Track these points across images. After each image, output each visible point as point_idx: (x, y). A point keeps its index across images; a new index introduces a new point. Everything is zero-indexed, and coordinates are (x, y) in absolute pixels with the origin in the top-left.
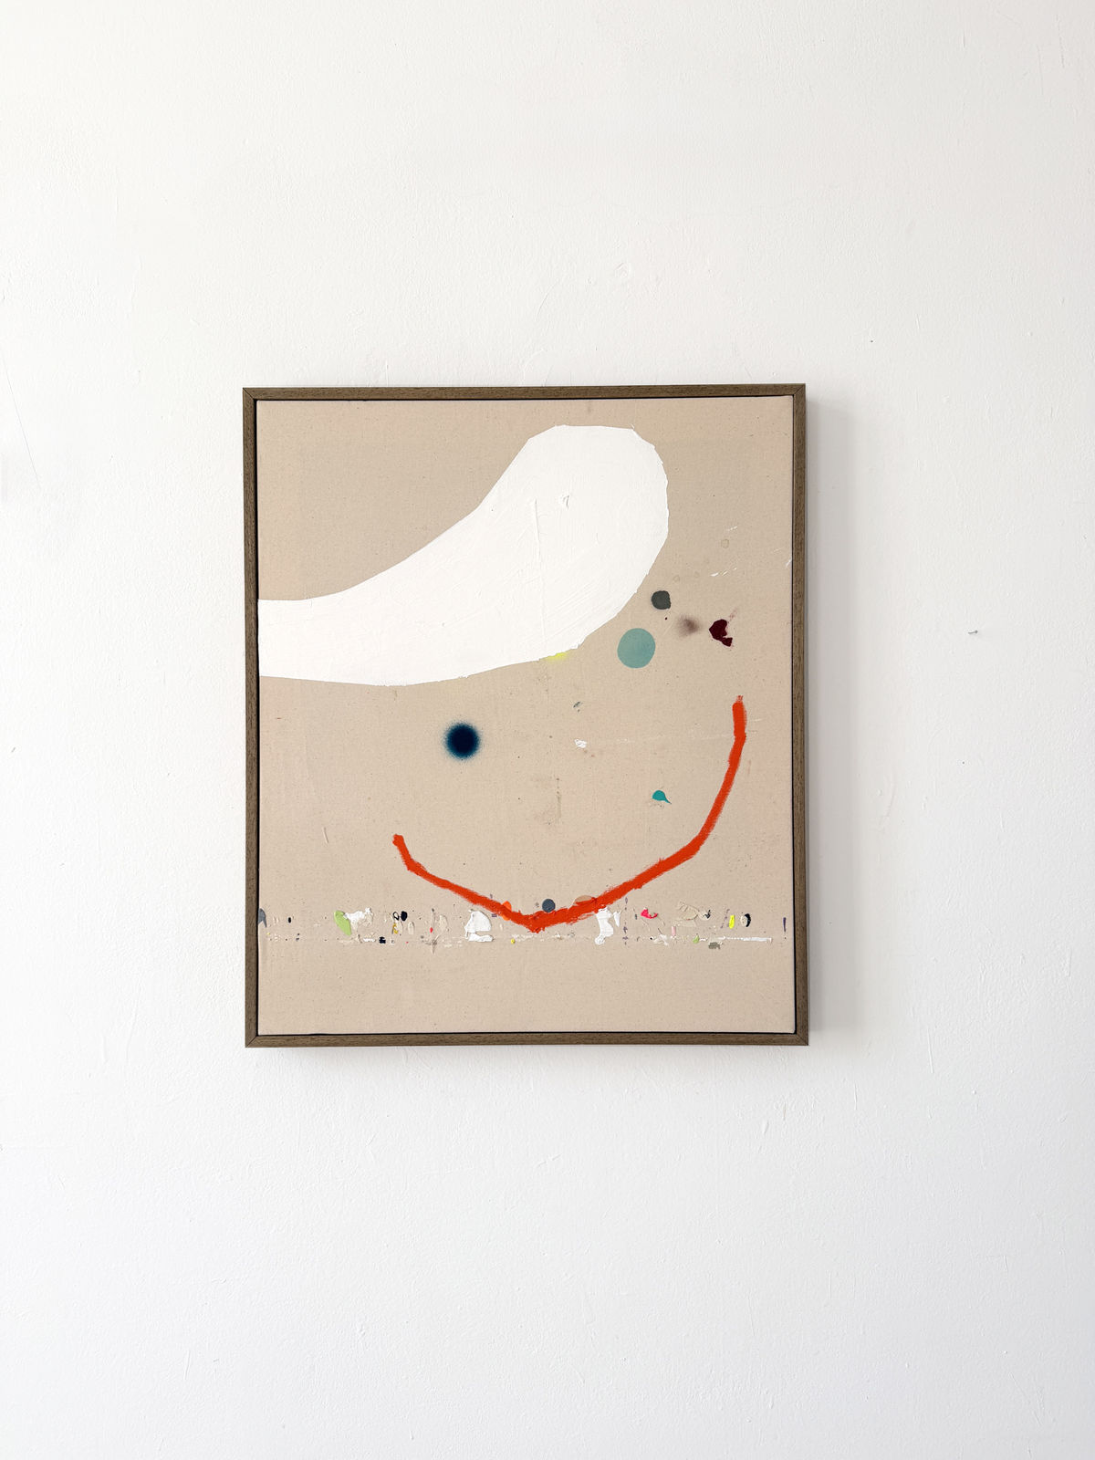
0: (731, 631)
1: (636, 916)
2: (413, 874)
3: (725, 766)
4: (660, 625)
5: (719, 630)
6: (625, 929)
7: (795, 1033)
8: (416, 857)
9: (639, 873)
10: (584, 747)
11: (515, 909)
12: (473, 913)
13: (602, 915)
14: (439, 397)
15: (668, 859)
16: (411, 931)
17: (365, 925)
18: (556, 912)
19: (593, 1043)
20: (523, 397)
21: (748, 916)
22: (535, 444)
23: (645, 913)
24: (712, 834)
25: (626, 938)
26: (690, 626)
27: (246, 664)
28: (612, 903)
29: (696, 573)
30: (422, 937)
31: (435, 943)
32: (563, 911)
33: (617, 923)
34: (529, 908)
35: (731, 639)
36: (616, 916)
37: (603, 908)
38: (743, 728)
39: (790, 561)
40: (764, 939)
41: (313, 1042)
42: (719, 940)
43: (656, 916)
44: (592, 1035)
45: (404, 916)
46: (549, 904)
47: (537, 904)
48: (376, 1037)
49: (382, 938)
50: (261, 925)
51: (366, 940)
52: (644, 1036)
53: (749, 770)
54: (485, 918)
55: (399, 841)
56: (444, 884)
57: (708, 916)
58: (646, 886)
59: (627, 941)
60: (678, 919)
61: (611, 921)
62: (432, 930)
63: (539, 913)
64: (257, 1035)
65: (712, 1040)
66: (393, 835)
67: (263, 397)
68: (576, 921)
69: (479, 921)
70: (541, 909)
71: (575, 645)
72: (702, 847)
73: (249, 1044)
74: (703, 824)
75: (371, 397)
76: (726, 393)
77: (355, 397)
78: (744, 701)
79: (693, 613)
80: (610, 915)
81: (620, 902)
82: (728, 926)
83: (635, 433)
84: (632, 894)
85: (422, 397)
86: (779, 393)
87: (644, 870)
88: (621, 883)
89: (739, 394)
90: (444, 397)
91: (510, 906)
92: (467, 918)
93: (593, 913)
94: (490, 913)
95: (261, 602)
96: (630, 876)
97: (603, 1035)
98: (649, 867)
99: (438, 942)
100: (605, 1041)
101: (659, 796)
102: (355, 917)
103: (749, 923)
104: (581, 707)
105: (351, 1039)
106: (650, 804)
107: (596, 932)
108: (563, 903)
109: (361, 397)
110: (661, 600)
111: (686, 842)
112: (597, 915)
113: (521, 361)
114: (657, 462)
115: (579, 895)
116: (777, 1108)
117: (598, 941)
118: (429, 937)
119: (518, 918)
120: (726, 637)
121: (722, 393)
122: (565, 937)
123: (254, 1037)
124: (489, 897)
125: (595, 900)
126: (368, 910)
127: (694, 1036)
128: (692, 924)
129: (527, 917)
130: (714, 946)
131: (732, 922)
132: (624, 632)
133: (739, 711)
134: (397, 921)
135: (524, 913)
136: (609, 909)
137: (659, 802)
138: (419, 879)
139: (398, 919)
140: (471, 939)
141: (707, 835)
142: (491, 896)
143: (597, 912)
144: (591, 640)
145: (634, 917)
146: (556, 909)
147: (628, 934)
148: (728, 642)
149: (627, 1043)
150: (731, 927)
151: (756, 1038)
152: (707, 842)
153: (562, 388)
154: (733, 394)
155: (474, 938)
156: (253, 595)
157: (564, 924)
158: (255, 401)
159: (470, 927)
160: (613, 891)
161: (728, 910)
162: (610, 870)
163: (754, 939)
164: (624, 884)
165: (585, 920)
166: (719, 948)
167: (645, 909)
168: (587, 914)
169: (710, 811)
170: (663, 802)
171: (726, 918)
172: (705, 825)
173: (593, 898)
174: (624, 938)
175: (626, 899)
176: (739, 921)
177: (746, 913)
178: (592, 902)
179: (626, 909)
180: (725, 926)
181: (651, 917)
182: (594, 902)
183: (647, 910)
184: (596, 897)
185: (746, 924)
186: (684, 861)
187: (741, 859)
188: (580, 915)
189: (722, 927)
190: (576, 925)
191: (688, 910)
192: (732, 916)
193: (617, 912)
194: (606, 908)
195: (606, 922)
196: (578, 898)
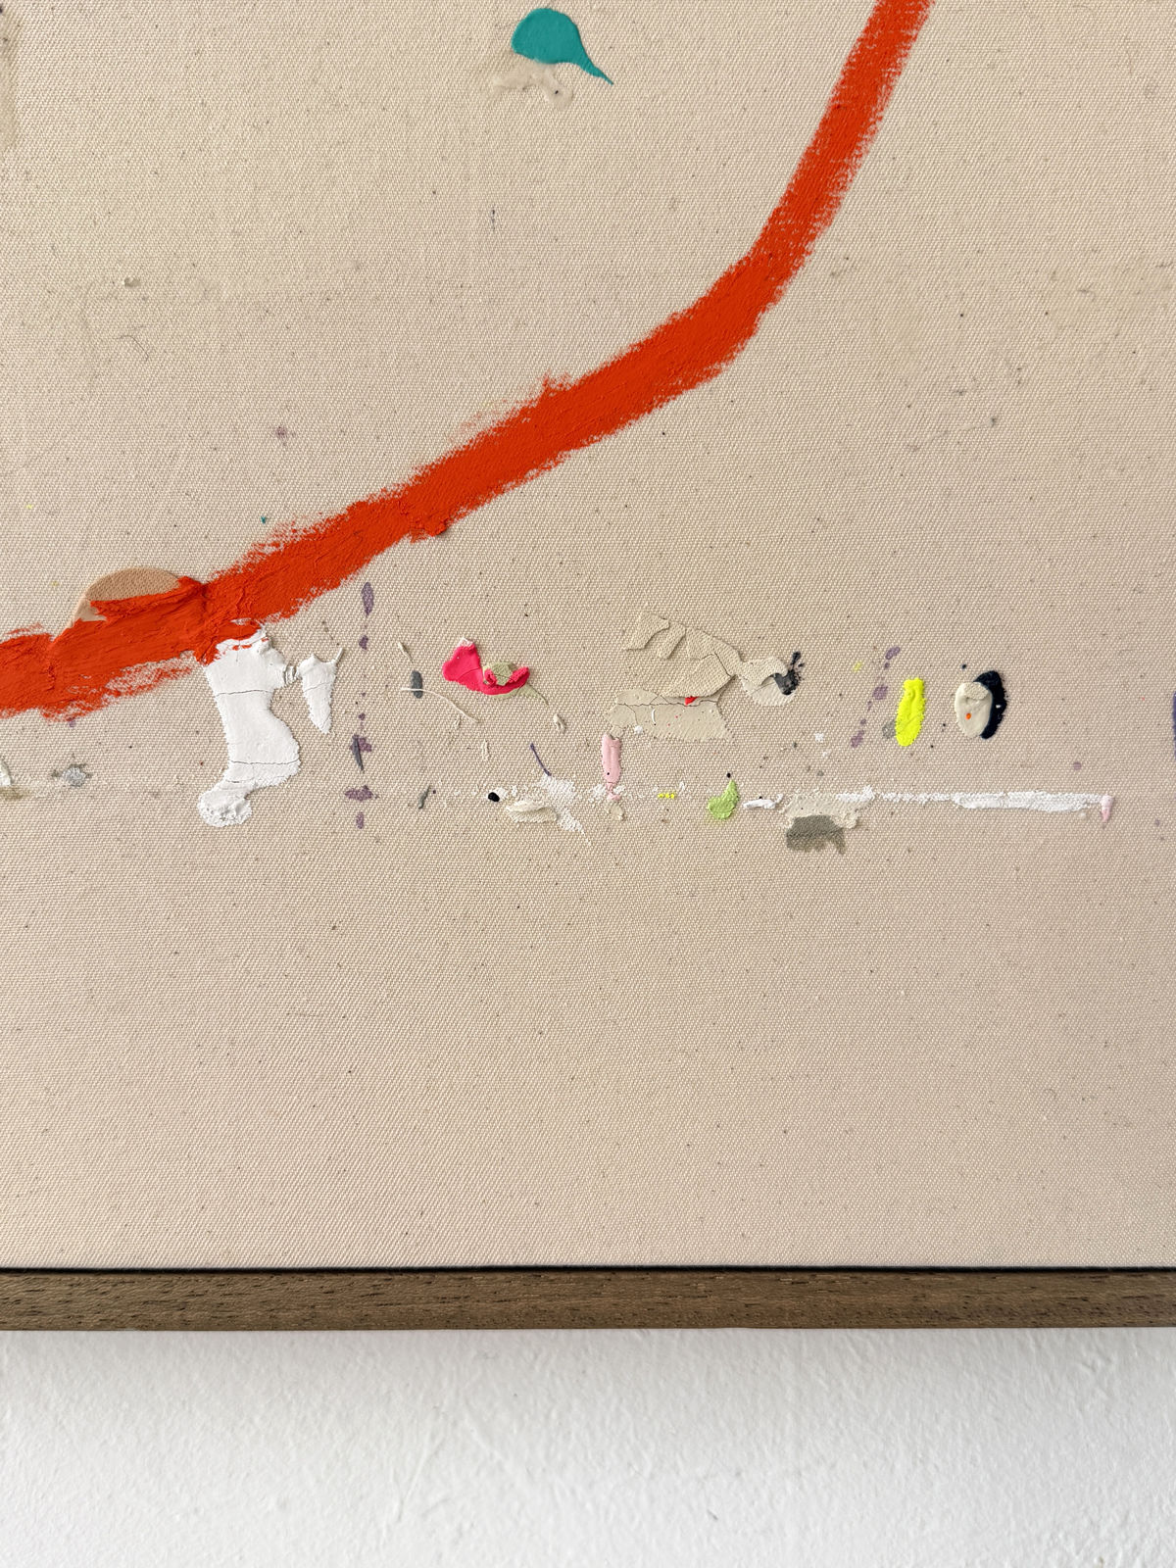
1: (417, 680)
6: (359, 746)
9: (435, 450)
15: (591, 381)
19: (185, 1325)
21: (993, 682)
23: (464, 666)
24: (828, 247)
25: (365, 794)
28: (289, 611)
33: (319, 717)
36: (314, 680)
37: (245, 633)
40: (1074, 801)
42: (842, 804)
43: (521, 679)
44: (180, 1288)
52: (449, 1286)
57: (789, 682)
58: (473, 526)
59: (368, 807)
60: (635, 696)
61: (283, 703)
65: (788, 1304)
68: (92, 701)
72: (772, 322)
74: (780, 189)
80: (275, 674)
81: (336, 605)
82: (889, 731)
84: (399, 565)
87: (463, 439)
88: (339, 507)
93: (189, 659)
97: (241, 1284)
98: (488, 423)
100: (248, 1315)
101: (550, 37)
103: (989, 732)
106: (496, 81)
107: (209, 762)
112: (211, 672)
115: (112, 569)
117: (215, 803)
122: (37, 784)
125: (194, 593)
128: (707, 723)
130: (812, 833)
131: (908, 710)
136: (273, 643)
137: (548, 71)
141: (801, 252)
143: (208, 655)
145: (406, 688)
147: (373, 775)
149: (362, 1323)
150: (905, 736)
151: (1012, 1293)
152: (797, 292)
157: (33, 716)
160: (291, 548)
161: (892, 653)
162: (281, 433)
163: (1019, 799)
164: (358, 509)
165: (148, 700)
166: (841, 847)
167: (462, 641)
168: (152, 667)
169: (815, 125)
170: (568, 71)
171: (881, 692)
172: (789, 197)
173: (187, 581)
174: (351, 794)
175: (367, 592)
176: (946, 706)
177: (985, 669)
178: (184, 601)
179: (364, 642)
180: (874, 733)
181: (493, 687)
182: (195, 604)
183: (474, 650)
184: (203, 577)
185: (981, 721)
186: (676, 391)
187: (968, 383)
188: (116, 669)
189: (857, 741)
190: (96, 719)
191: (687, 650)
192: (911, 685)
193: (320, 659)
194: (257, 641)
195: (257, 708)
196: (93, 588)
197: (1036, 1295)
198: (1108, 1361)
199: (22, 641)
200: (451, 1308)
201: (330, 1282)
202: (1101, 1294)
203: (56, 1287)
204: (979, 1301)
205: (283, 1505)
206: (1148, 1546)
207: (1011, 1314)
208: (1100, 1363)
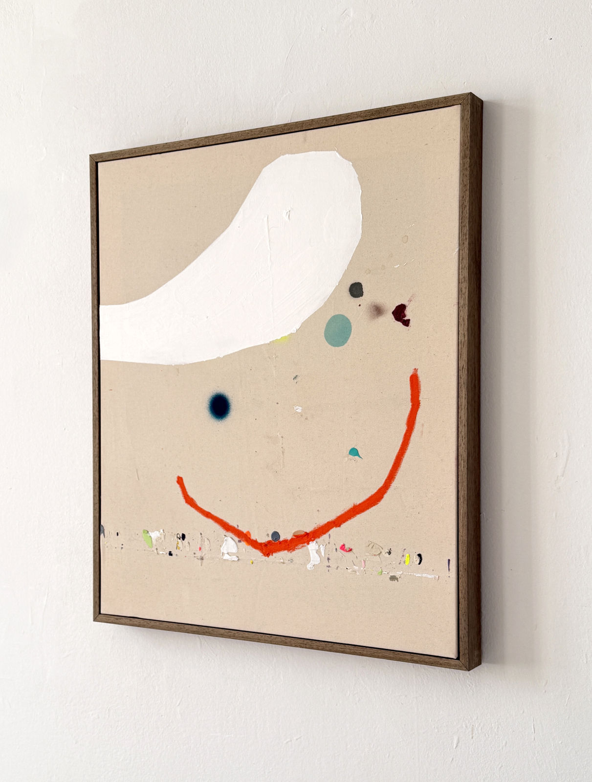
0: (409, 314)
2: (188, 507)
3: (404, 428)
4: (355, 310)
5: (400, 313)
6: (328, 559)
7: (458, 658)
8: (191, 494)
9: (339, 514)
10: (300, 411)
11: (253, 537)
12: (226, 538)
13: (312, 546)
14: (204, 144)
15: (360, 504)
16: (187, 548)
17: (160, 541)
18: (280, 543)
19: (306, 648)
20: (259, 136)
21: (420, 555)
22: (268, 172)
23: (343, 547)
24: (394, 484)
25: (329, 566)
26: (378, 311)
27: (93, 351)
28: (319, 537)
29: (383, 266)
30: (195, 554)
31: (202, 559)
32: (285, 541)
33: (323, 554)
34: (263, 538)
35: (409, 320)
36: (322, 549)
37: (313, 541)
38: (418, 396)
39: (457, 250)
40: (432, 576)
41: (131, 622)
42: (398, 574)
43: (351, 550)
44: (306, 642)
45: (183, 537)
46: (276, 535)
47: (268, 535)
48: (167, 624)
49: (170, 552)
50: (102, 536)
51: (161, 553)
52: (343, 646)
53: (422, 431)
54: (233, 543)
55: (180, 481)
56: (208, 515)
57: (390, 553)
58: (344, 526)
59: (330, 569)
60: (367, 554)
61: (318, 552)
62: (200, 549)
63: (269, 542)
64: (100, 613)
66: (177, 476)
67: (101, 160)
68: (294, 550)
69: (230, 544)
70: (270, 539)
71: (293, 330)
72: (386, 496)
73: (95, 619)
74: (387, 475)
75: (164, 151)
76: (406, 110)
77: (154, 152)
78: (419, 373)
79: (380, 300)
80: (317, 547)
81: (325, 537)
82: (405, 563)
83: (337, 154)
84: (334, 531)
85: (194, 146)
86: (449, 104)
87: (343, 513)
88: (326, 522)
89: (416, 110)
90: (208, 144)
91: (250, 535)
92: (223, 542)
93: (306, 544)
94: (237, 539)
95: (101, 307)
96: (332, 517)
97: (314, 642)
98: (346, 510)
99: (204, 558)
100: (315, 647)
101: (354, 452)
102: (154, 535)
103: (419, 564)
104: (298, 379)
105: (152, 623)
106: (347, 459)
107: (309, 561)
108: (286, 535)
109: (157, 152)
110: (356, 290)
111: (374, 491)
112: (309, 546)
113: (274, 104)
114: (354, 175)
115: (296, 530)
116: (466, 727)
117: (309, 566)
118: (199, 554)
119: (254, 544)
120: (406, 318)
121: (403, 111)
122: (286, 562)
123: (98, 615)
124: (236, 527)
125: (307, 534)
126: (162, 531)
127: (379, 651)
128: (377, 559)
129: (261, 544)
130: (393, 578)
131: (407, 559)
132: (329, 317)
133: (414, 381)
134: (179, 540)
135: (260, 541)
136: (317, 542)
137: (354, 457)
138: (193, 510)
139: (180, 539)
140: (224, 558)
141: (390, 486)
142: (238, 526)
143: (308, 544)
144: (305, 325)
145: (335, 550)
146: (281, 539)
147: (331, 563)
148: (406, 323)
149: (331, 651)
150: (407, 563)
152: (389, 492)
153: (286, 125)
154: (412, 111)
155: (226, 557)
156: (96, 302)
157: (286, 551)
158: (97, 163)
159: (224, 549)
160: (320, 528)
161: (405, 549)
162: (318, 511)
163: (424, 575)
164: (328, 522)
165: (301, 550)
166: (398, 581)
167: (342, 544)
168: (302, 545)
169: (392, 466)
170: (357, 457)
171: (403, 556)
172: (388, 477)
173: (306, 533)
174: (327, 566)
175: (329, 535)
176: (413, 559)
177: (418, 553)
178: (305, 536)
179: (329, 543)
180: (402, 563)
181: (347, 551)
182: (306, 536)
183: (344, 545)
184: (308, 532)
185: (418, 562)
186: (372, 506)
187: (415, 507)
188: (297, 545)
189: (400, 564)
190: (294, 553)
191: (374, 547)
192: (408, 555)
193: (323, 545)
194: (315, 542)
195: (315, 552)
196: (295, 532)
197: (431, 660)
198: (472, 685)
199: (285, 540)
200: (342, 650)
201: (326, 643)
202: (441, 661)
203: (289, 639)
204: (421, 660)
205: (331, 689)
206: (482, 725)
207: (427, 663)
208: (471, 685)
